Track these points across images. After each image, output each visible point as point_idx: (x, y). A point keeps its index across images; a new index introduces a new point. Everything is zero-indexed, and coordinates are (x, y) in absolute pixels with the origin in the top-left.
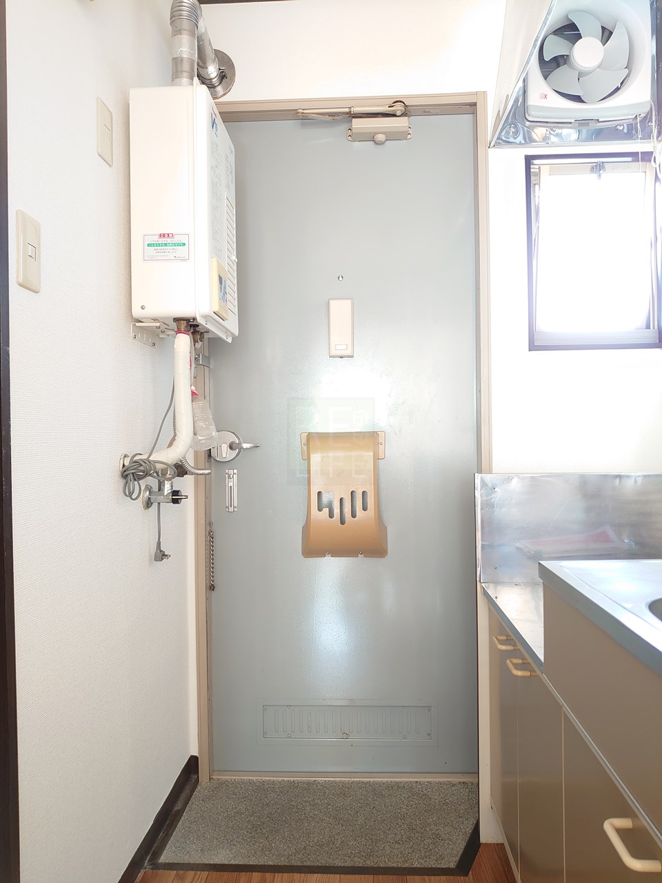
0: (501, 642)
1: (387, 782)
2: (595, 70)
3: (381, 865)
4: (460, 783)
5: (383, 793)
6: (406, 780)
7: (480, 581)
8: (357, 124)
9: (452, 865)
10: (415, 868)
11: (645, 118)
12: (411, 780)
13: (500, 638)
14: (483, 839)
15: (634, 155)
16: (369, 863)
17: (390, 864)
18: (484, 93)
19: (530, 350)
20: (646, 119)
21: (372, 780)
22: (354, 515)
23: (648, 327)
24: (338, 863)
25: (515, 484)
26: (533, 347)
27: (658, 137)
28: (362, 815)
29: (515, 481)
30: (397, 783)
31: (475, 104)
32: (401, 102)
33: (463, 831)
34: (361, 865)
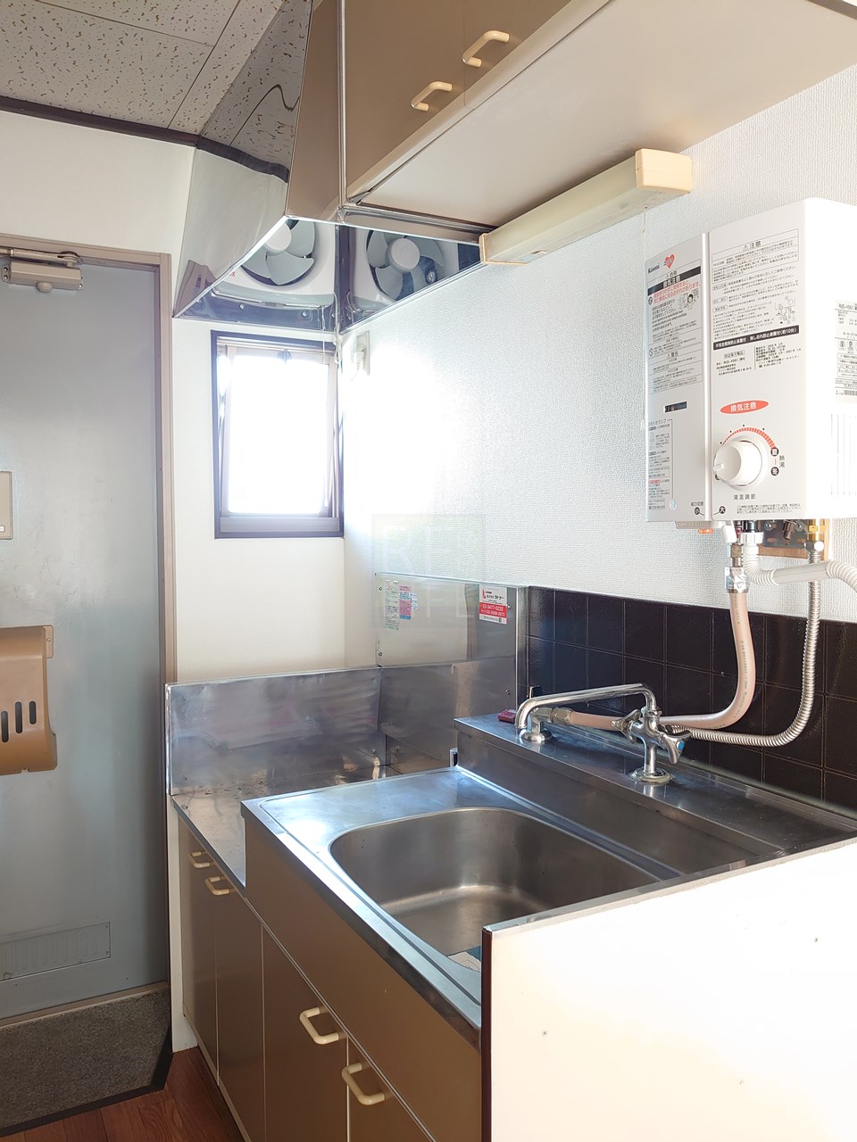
0: (199, 860)
1: (62, 1015)
2: (282, 252)
3: (69, 1107)
4: (143, 996)
5: (58, 1029)
6: (83, 1008)
7: (170, 793)
8: (17, 268)
9: (145, 1084)
10: (108, 1098)
11: (329, 308)
12: (88, 1006)
13: (195, 855)
14: (175, 1049)
15: (318, 344)
16: (55, 1109)
17: (79, 1103)
18: (169, 256)
19: (216, 538)
20: (329, 310)
21: (42, 1018)
22: (19, 729)
23: (330, 515)
24: (17, 1121)
25: (207, 694)
26: (220, 534)
27: (340, 331)
28: (38, 1061)
29: (206, 688)
30: (73, 1014)
31: (158, 266)
32: (72, 253)
33: (153, 1045)
34: (46, 1114)
